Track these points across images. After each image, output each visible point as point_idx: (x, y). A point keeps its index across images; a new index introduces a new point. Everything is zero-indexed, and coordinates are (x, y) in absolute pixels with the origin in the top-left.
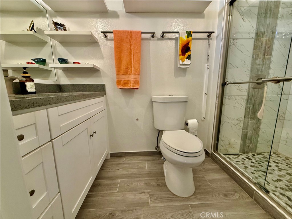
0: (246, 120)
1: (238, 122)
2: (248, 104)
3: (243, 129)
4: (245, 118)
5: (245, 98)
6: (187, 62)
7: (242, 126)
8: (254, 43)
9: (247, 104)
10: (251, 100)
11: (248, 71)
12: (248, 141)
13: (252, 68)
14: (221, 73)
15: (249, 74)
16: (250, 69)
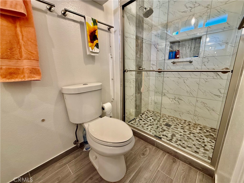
0: (136, 94)
1: (133, 97)
2: (136, 84)
3: (135, 101)
4: (135, 93)
5: (135, 80)
6: (96, 50)
7: (135, 100)
8: (136, 43)
9: (136, 85)
10: (137, 81)
11: (134, 62)
12: (138, 108)
13: (136, 60)
15: (135, 64)
16: (135, 60)
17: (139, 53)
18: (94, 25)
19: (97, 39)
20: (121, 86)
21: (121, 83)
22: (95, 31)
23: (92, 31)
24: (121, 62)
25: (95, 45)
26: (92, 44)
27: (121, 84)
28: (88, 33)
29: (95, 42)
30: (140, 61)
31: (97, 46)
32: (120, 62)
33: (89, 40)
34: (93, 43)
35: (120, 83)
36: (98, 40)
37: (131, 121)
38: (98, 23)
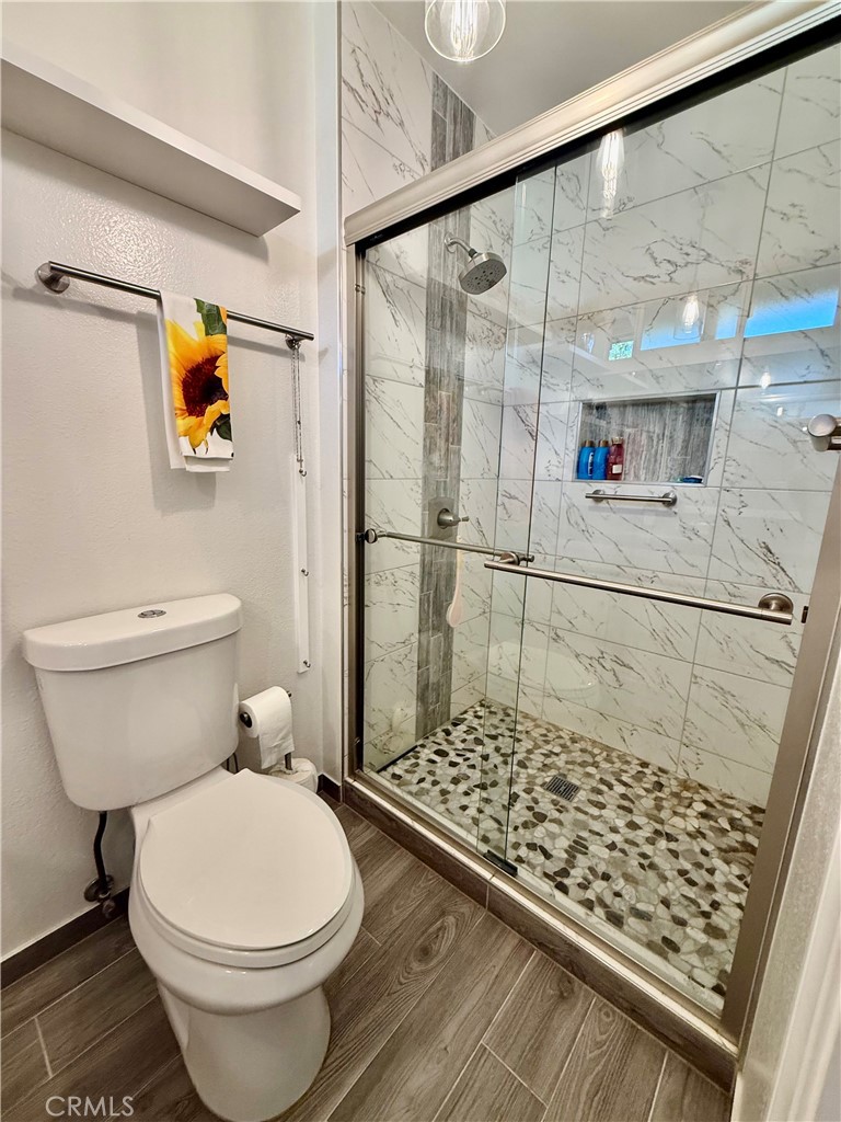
0: (424, 636)
1: (406, 650)
2: (425, 588)
3: (419, 669)
4: (420, 631)
5: (417, 570)
6: (216, 446)
7: (416, 660)
8: (426, 402)
9: (422, 591)
10: (430, 574)
11: (415, 488)
12: (432, 697)
13: (425, 479)
14: (349, 497)
15: (420, 497)
16: (420, 482)
17: (441, 443)
18: (207, 334)
19: (225, 397)
20: (343, 606)
21: (346, 589)
22: (212, 361)
23: (199, 359)
24: (346, 494)
25: (214, 426)
26: (193, 420)
27: (346, 595)
28: (174, 372)
29: (214, 410)
30: (445, 482)
31: (223, 426)
32: (342, 495)
33: (179, 402)
34: (201, 413)
35: (343, 592)
36: (226, 399)
37: (394, 763)
38: (230, 323)
